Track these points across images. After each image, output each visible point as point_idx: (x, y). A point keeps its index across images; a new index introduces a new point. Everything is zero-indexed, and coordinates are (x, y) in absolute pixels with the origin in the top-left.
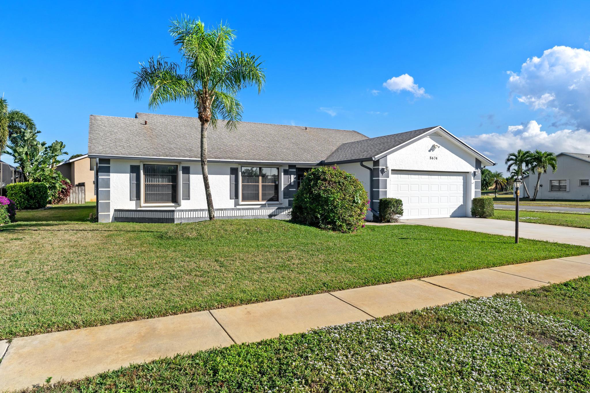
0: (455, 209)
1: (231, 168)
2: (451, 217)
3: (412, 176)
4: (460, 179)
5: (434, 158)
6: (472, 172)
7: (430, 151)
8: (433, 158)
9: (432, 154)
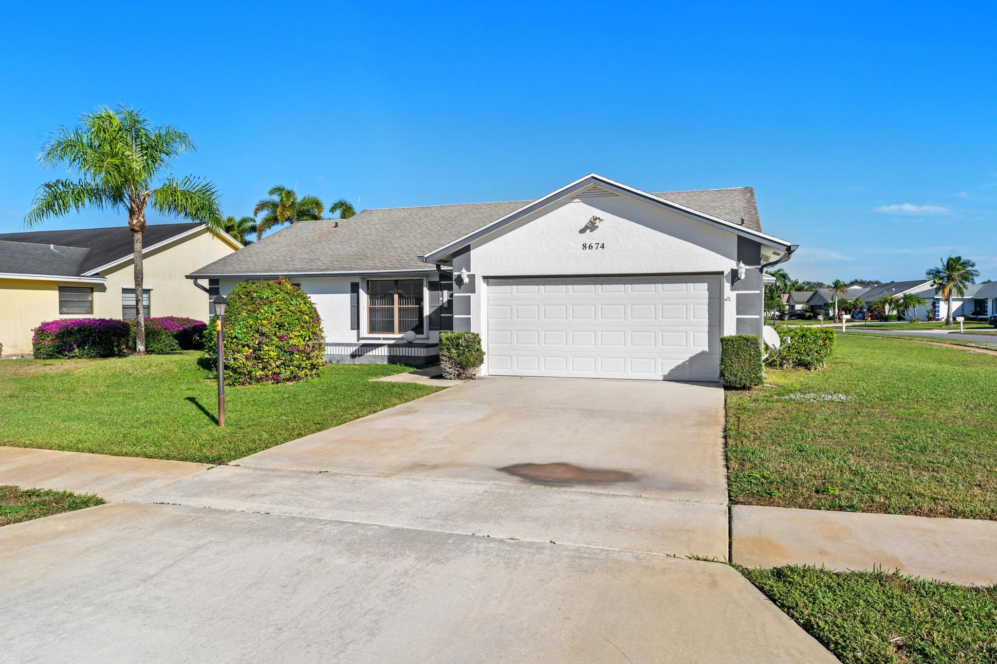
0: (680, 362)
1: (351, 283)
2: (668, 378)
3: (547, 287)
4: (701, 290)
5: (595, 246)
6: (727, 271)
7: (582, 231)
8: (591, 247)
9: (589, 237)
